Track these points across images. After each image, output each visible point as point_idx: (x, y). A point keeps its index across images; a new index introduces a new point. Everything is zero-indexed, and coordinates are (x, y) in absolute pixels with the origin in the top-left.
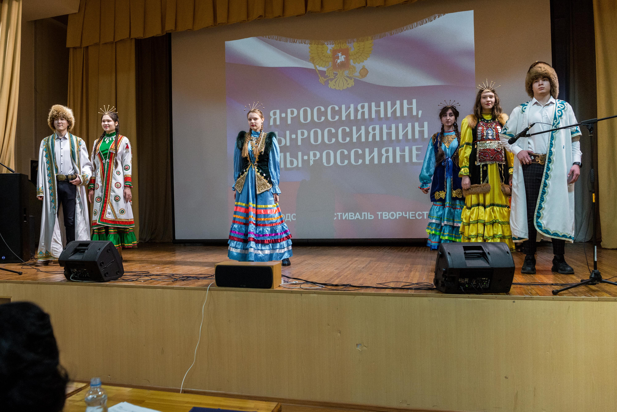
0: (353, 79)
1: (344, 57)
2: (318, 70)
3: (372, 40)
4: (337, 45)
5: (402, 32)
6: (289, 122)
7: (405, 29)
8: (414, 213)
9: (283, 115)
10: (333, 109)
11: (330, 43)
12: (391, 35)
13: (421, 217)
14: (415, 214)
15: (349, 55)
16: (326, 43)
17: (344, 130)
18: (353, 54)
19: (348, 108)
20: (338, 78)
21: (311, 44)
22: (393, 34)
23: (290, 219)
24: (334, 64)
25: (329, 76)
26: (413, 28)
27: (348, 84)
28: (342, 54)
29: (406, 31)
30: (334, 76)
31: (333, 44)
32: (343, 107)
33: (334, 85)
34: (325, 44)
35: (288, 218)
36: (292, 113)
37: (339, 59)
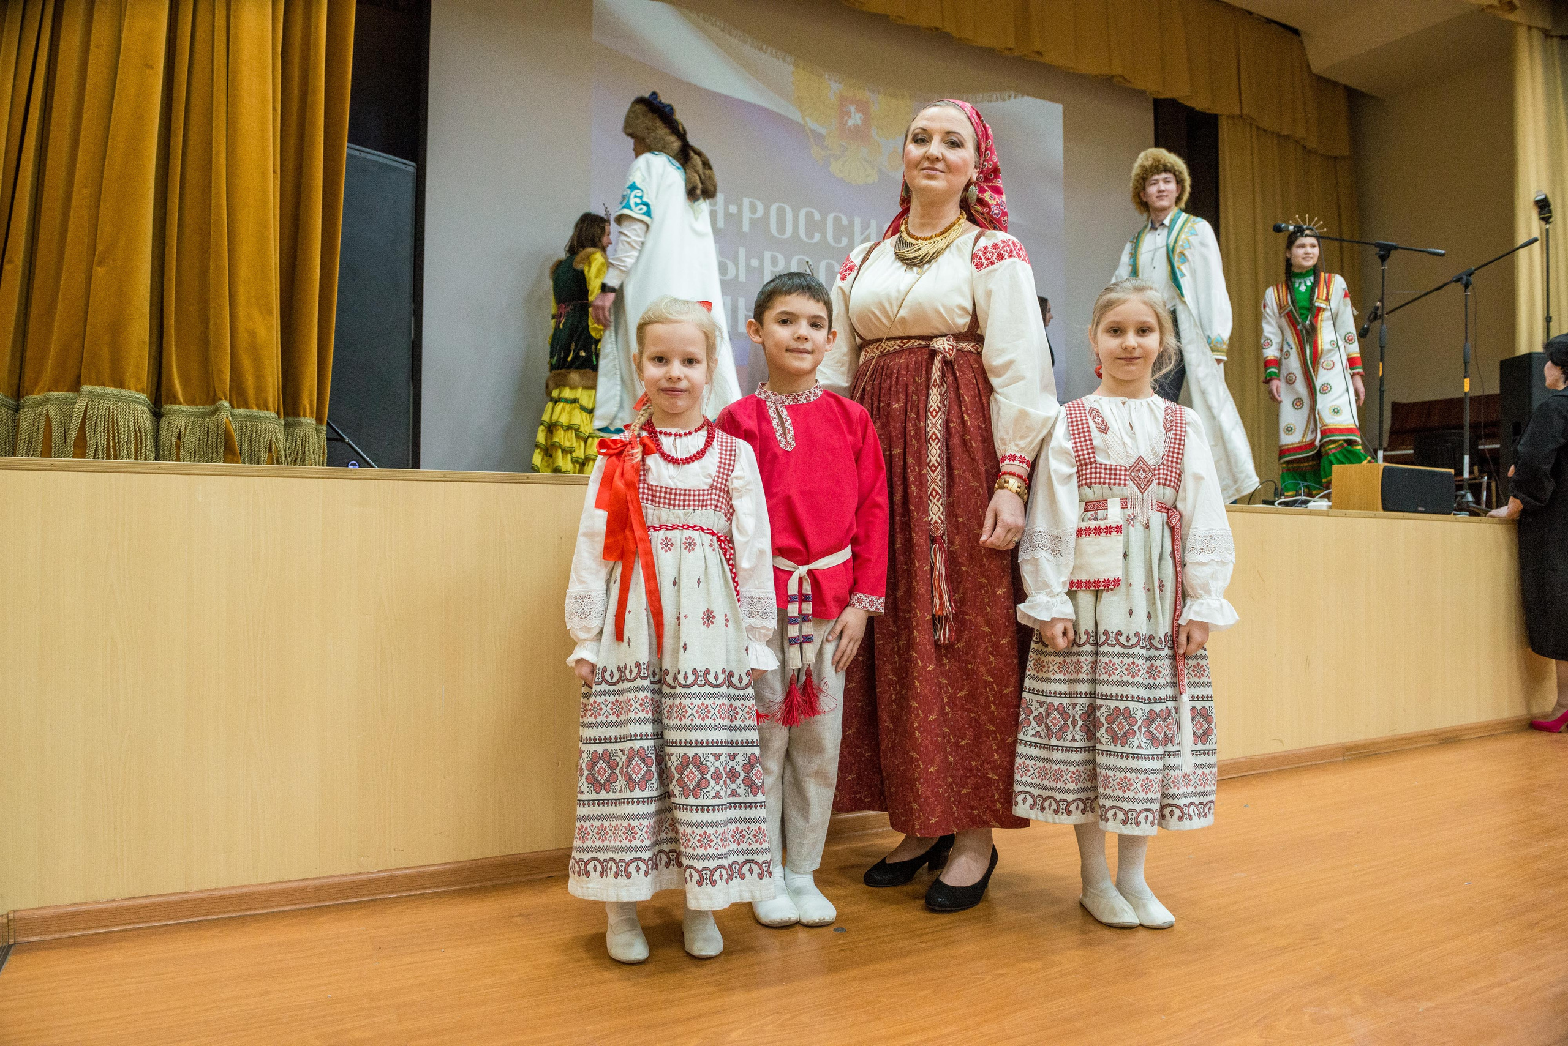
0: (876, 168)
1: (861, 117)
2: (810, 129)
3: (911, 99)
4: (848, 89)
6: (746, 228)
9: (733, 209)
10: (837, 220)
11: (835, 79)
15: (871, 116)
18: (877, 117)
19: (865, 226)
20: (848, 157)
21: (796, 66)
24: (842, 125)
25: (831, 149)
27: (867, 176)
28: (858, 110)
30: (840, 152)
31: (840, 83)
32: (857, 221)
33: (841, 171)
34: (825, 78)
36: (753, 208)
37: (850, 117)
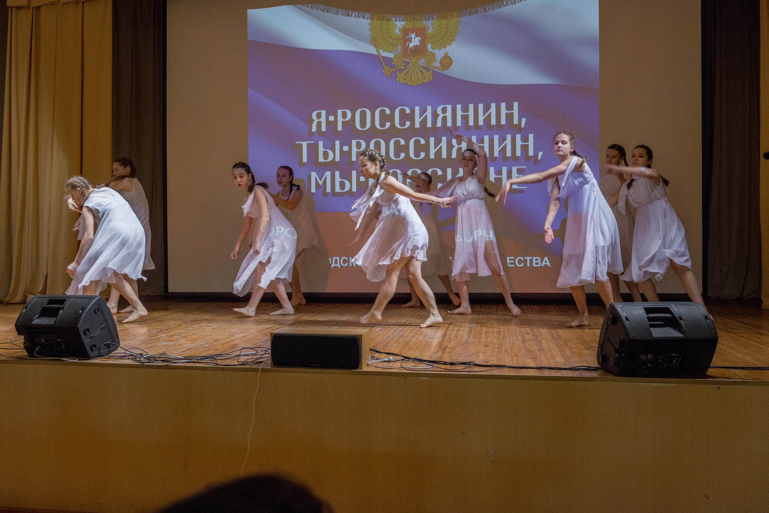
0: (431, 70)
1: (419, 40)
2: (383, 57)
3: (458, 17)
4: (410, 23)
5: (500, 8)
6: (340, 128)
7: (504, 3)
8: (513, 258)
9: (332, 118)
10: (402, 111)
11: (400, 19)
12: (485, 12)
13: (522, 264)
14: (514, 260)
15: (427, 37)
16: (394, 19)
17: (417, 142)
18: (432, 36)
19: (423, 111)
20: (409, 68)
21: (371, 19)
22: (488, 10)
23: (338, 265)
24: (405, 48)
25: (398, 66)
26: (515, 3)
27: (424, 78)
28: (417, 36)
29: (507, 7)
30: (404, 66)
31: (403, 21)
32: (417, 109)
33: (404, 79)
34: (392, 20)
35: (336, 263)
36: (344, 115)
37: (411, 42)
